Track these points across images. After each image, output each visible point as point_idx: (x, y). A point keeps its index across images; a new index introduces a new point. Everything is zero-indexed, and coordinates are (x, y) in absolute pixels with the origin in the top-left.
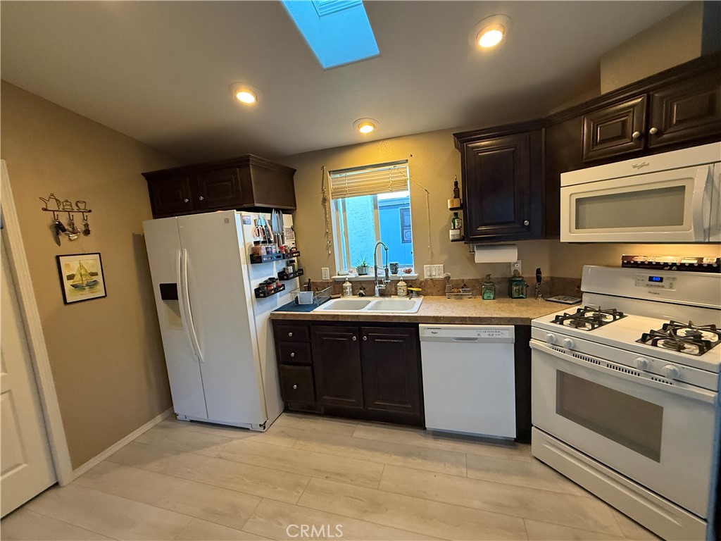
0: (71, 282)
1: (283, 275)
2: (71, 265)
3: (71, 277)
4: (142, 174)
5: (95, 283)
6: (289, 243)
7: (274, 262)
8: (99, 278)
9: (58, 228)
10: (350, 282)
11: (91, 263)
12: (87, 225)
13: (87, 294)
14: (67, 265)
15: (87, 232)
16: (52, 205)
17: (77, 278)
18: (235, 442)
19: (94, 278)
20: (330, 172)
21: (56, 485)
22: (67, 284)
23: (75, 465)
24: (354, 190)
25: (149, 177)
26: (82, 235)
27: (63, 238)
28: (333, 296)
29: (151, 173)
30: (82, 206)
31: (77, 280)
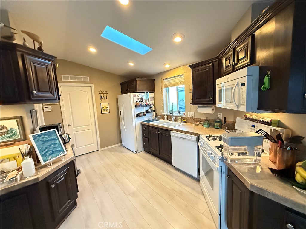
0: (103, 109)
1: (147, 112)
2: (103, 105)
3: (103, 108)
4: (120, 83)
5: (108, 109)
6: (150, 102)
7: (144, 107)
8: (108, 108)
9: (101, 97)
10: (167, 115)
11: (107, 105)
12: (107, 97)
13: (106, 112)
14: (102, 105)
15: (107, 98)
16: (101, 92)
17: (104, 108)
18: (129, 154)
19: (107, 108)
20: (164, 79)
21: (98, 150)
22: (102, 109)
23: (101, 148)
24: (170, 85)
25: (121, 84)
26: (106, 99)
27: (102, 99)
28: (160, 119)
29: (122, 83)
30: (106, 92)
31: (104, 109)
